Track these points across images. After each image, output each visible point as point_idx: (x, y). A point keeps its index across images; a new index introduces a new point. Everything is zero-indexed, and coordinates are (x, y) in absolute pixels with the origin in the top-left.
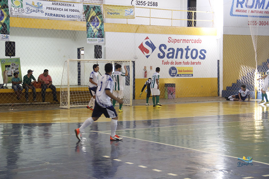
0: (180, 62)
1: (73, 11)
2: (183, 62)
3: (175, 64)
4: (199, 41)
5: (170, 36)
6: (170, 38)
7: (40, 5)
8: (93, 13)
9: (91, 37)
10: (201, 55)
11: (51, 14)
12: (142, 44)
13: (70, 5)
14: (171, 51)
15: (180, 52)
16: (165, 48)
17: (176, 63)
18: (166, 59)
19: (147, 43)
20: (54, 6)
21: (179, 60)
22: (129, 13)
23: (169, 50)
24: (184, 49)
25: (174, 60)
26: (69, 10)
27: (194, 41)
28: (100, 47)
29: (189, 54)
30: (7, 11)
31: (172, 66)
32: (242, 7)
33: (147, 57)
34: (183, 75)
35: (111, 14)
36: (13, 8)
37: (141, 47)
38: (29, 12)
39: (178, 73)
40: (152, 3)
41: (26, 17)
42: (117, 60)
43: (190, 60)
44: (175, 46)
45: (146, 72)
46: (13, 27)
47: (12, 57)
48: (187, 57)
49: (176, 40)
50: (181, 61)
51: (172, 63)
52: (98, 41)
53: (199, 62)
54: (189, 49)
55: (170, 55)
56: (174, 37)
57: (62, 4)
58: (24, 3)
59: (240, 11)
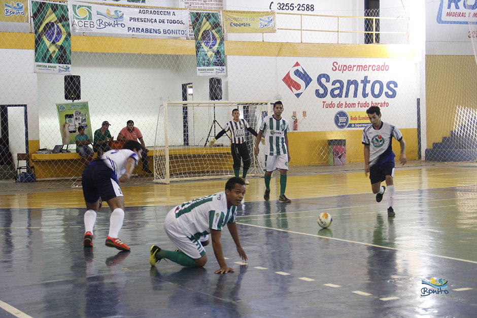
0: (352, 104)
1: (174, 22)
2: (359, 104)
3: (346, 107)
4: (384, 68)
5: (334, 60)
6: (335, 64)
7: (120, 14)
8: (206, 26)
9: (204, 65)
10: (387, 90)
11: (138, 29)
12: (288, 75)
13: (169, 13)
14: (338, 85)
15: (352, 87)
16: (328, 81)
17: (347, 105)
19: (297, 73)
20: (143, 16)
21: (351, 99)
22: (266, 23)
23: (334, 83)
24: (359, 82)
25: (343, 100)
26: (166, 21)
27: (376, 67)
28: (219, 81)
29: (368, 90)
30: (65, 26)
31: (340, 109)
32: (457, 7)
33: (298, 95)
34: (358, 125)
35: (236, 25)
36: (75, 20)
37: (287, 80)
38: (102, 26)
39: (350, 122)
40: (305, 6)
41: (96, 35)
42: (246, 102)
43: (370, 99)
44: (345, 77)
45: (296, 121)
46: (76, 53)
47: (76, 101)
48: (365, 95)
49: (345, 67)
50: (356, 101)
51: (340, 105)
52: (215, 71)
53: (386, 102)
54: (369, 82)
55: (336, 92)
56: (342, 61)
57: (155, 12)
58: (93, 12)
59: (454, 15)
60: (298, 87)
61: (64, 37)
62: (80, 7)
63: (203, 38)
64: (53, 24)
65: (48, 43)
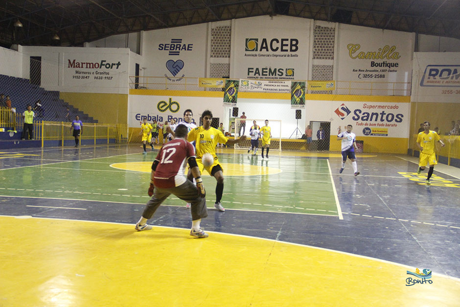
0: (374, 124)
1: (282, 86)
2: (378, 124)
4: (396, 107)
5: (365, 103)
6: (365, 105)
7: (260, 83)
8: (299, 87)
9: (294, 104)
10: (397, 118)
11: (268, 89)
12: (338, 109)
13: (282, 83)
14: (366, 115)
15: (375, 116)
16: (360, 113)
17: (370, 125)
18: (360, 121)
20: (270, 84)
21: (373, 122)
22: (330, 86)
23: (364, 114)
24: (379, 114)
25: (369, 122)
26: (280, 86)
27: (390, 107)
28: (300, 111)
29: (384, 118)
30: (237, 89)
31: (366, 126)
32: (435, 78)
33: (342, 119)
34: (377, 135)
35: (314, 87)
37: (337, 112)
38: (252, 88)
39: (372, 132)
40: (380, 75)
41: (250, 91)
43: (385, 122)
44: (370, 111)
46: (239, 99)
48: (382, 120)
49: (371, 107)
50: (376, 123)
51: (366, 124)
52: (299, 106)
53: (396, 124)
54: (385, 114)
55: (365, 118)
56: (369, 104)
57: (275, 82)
58: (249, 83)
59: (433, 82)
60: (343, 115)
61: (235, 93)
62: (244, 81)
63: (295, 93)
64: (232, 88)
65: (229, 95)
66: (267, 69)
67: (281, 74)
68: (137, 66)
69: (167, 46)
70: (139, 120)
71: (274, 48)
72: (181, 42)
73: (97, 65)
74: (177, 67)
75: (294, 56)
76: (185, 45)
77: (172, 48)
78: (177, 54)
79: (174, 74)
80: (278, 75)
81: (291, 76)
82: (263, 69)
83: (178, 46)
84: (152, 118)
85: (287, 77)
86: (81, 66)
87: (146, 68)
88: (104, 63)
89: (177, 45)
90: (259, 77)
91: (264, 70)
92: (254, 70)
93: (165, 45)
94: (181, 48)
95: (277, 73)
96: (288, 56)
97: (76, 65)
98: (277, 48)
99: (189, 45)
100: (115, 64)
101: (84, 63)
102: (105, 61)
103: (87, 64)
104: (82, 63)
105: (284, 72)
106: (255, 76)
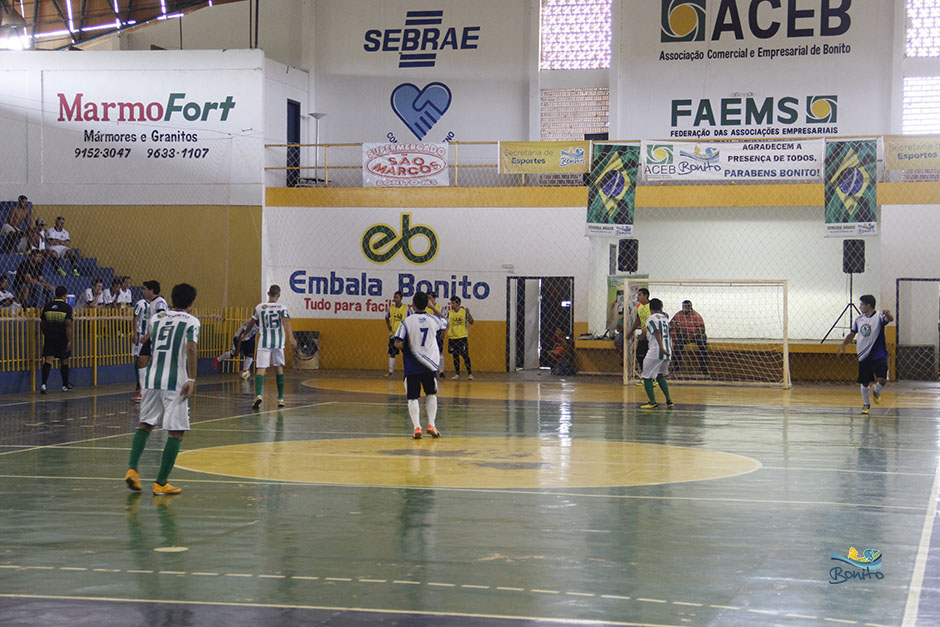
1: (794, 158)
7: (714, 153)
8: (851, 160)
9: (837, 220)
11: (740, 173)
13: (791, 146)
20: (749, 153)
26: (786, 158)
28: (861, 244)
30: (633, 174)
35: (910, 157)
36: (649, 165)
38: (686, 170)
41: (675, 183)
46: (641, 208)
47: (632, 273)
52: (857, 228)
57: (768, 148)
58: (676, 153)
61: (625, 188)
62: (656, 147)
63: (840, 181)
64: (615, 173)
65: (604, 198)
66: (738, 101)
67: (788, 116)
68: (294, 108)
69: (391, 36)
70: (303, 291)
71: (764, 25)
72: (439, 21)
73: (155, 109)
74: (428, 108)
75: (836, 50)
76: (452, 31)
77: (410, 44)
78: (428, 61)
79: (420, 130)
80: (780, 119)
81: (825, 121)
82: (725, 102)
83: (431, 35)
84: (346, 284)
85: (812, 126)
86: (100, 115)
87: (323, 115)
88: (177, 102)
89: (426, 31)
90: (712, 129)
91: (730, 106)
92: (694, 108)
93: (388, 32)
94: (440, 41)
95: (777, 112)
96: (816, 50)
97: (83, 111)
98: (775, 27)
99: (466, 30)
100: (215, 106)
101: (113, 105)
102: (182, 96)
103: (122, 106)
104: (106, 106)
105: (801, 109)
106: (696, 129)
